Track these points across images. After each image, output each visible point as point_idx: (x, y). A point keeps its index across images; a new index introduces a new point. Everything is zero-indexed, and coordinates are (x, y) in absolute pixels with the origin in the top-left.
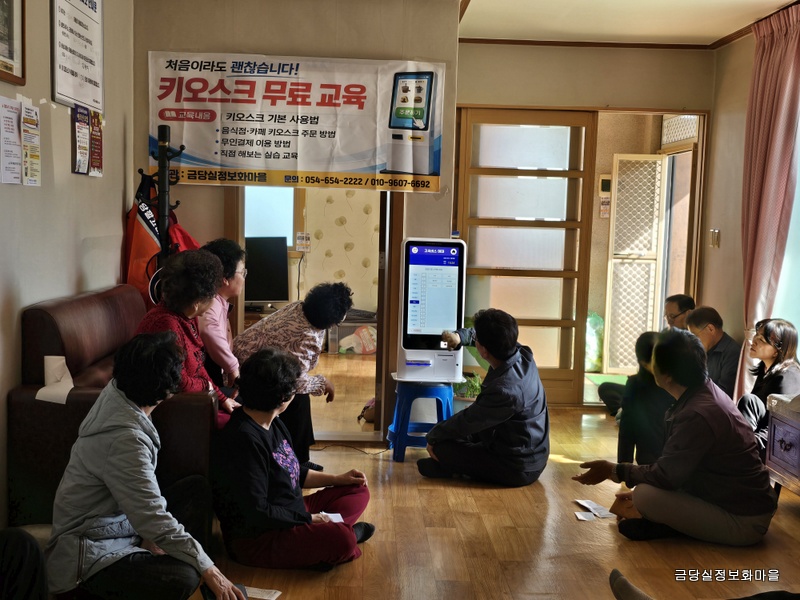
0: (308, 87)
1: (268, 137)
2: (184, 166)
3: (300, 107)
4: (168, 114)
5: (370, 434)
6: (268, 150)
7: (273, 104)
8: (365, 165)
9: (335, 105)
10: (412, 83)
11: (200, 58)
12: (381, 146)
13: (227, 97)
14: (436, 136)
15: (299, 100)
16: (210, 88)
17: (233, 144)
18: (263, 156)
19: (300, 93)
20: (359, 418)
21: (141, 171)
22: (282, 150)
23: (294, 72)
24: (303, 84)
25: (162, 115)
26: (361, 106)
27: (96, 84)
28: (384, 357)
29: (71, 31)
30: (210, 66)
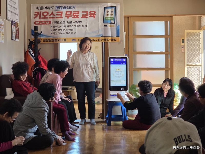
0: (78, 12)
1: (67, 28)
2: (42, 38)
3: (76, 18)
4: (37, 23)
6: (67, 32)
7: (68, 18)
8: (96, 35)
9: (87, 17)
10: (110, 10)
11: (46, 6)
12: (101, 29)
13: (54, 17)
14: (118, 25)
15: (76, 16)
16: (49, 14)
17: (56, 30)
18: (65, 34)
19: (76, 14)
20: (98, 118)
21: (29, 40)
22: (71, 32)
23: (74, 8)
25: (35, 23)
26: (94, 17)
27: (17, 15)
28: (104, 95)
30: (49, 8)
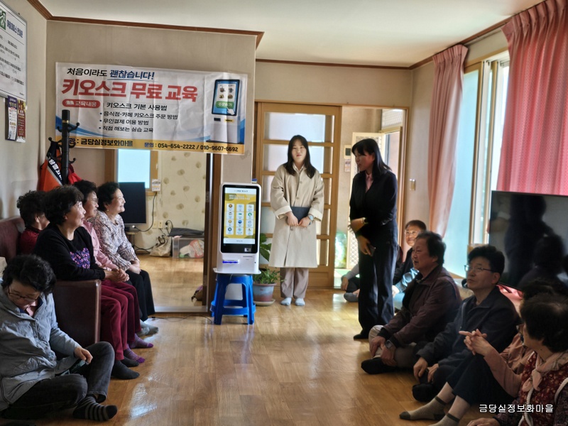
0: (160, 87)
1: (134, 118)
2: (79, 136)
3: (155, 99)
4: (68, 103)
5: (199, 308)
6: (134, 126)
7: (138, 97)
8: (197, 137)
9: (177, 99)
10: (226, 86)
11: (89, 67)
12: (207, 125)
13: (108, 92)
14: (242, 120)
15: (155, 95)
16: (96, 87)
17: (111, 122)
18: (130, 130)
19: (155, 91)
20: (192, 298)
21: (50, 139)
22: (143, 127)
23: (151, 77)
24: (156, 85)
25: (64, 103)
26: (194, 100)
27: (21, 83)
28: (208, 259)
29: (6, 49)
30: (96, 72)
